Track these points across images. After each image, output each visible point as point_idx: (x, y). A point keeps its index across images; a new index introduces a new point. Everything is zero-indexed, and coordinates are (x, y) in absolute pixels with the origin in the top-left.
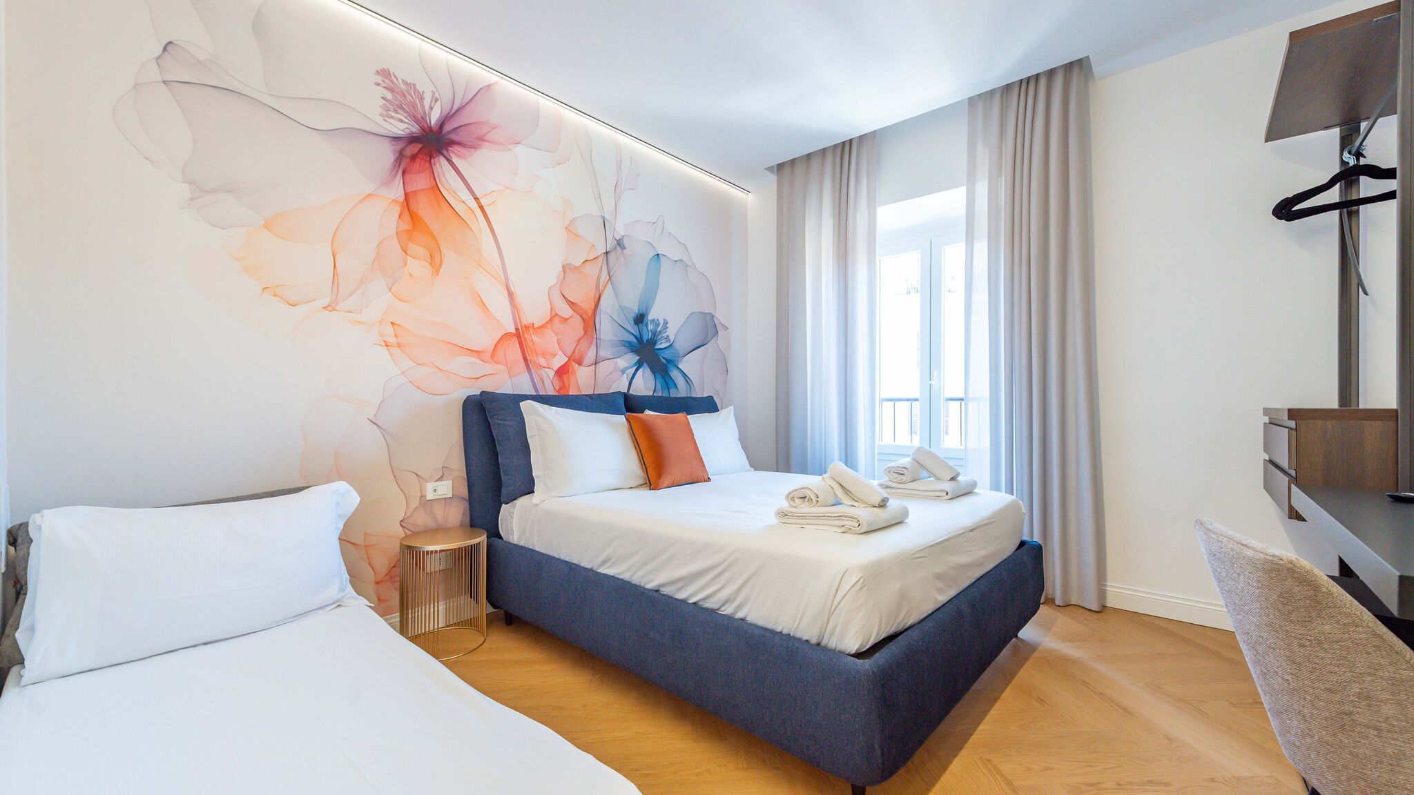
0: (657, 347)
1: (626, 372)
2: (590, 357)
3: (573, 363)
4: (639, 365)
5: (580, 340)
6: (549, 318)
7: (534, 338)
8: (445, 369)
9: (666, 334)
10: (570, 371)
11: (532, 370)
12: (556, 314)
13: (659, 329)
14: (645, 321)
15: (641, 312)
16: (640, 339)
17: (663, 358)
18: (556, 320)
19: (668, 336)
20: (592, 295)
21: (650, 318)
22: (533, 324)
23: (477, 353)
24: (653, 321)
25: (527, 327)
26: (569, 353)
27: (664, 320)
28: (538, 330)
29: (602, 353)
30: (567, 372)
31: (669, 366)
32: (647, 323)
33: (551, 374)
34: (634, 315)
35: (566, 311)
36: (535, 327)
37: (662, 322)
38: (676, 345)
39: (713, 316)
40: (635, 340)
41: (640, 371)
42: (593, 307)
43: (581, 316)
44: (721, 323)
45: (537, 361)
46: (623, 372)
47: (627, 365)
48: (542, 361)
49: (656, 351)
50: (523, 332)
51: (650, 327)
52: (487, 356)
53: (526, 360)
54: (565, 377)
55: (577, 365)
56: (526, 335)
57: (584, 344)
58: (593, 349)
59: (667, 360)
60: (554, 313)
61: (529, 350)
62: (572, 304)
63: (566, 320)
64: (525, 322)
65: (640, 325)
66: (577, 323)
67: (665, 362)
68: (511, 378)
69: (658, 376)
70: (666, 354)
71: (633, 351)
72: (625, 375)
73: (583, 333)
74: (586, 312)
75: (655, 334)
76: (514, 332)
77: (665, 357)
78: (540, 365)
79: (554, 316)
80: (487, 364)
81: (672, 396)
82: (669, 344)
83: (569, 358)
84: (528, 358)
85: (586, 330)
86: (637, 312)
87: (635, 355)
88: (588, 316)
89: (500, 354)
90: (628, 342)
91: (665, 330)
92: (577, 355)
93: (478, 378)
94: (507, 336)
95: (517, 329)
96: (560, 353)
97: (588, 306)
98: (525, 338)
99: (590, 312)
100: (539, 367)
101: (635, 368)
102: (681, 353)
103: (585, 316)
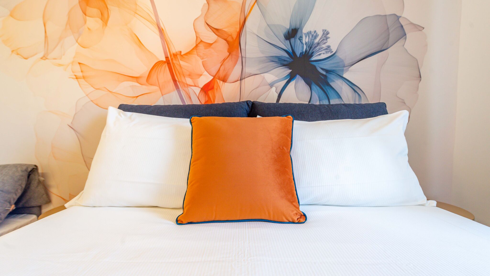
0: (314, 58)
1: (274, 85)
2: (236, 73)
3: (218, 81)
4: (291, 77)
5: (224, 60)
6: (195, 45)
7: (182, 63)
8: (114, 91)
9: (327, 44)
10: (215, 87)
11: (181, 89)
12: (201, 41)
13: (317, 41)
14: (298, 35)
15: (293, 27)
16: (292, 54)
17: (323, 69)
18: (201, 46)
19: (329, 47)
20: (237, 18)
21: (305, 30)
22: (181, 52)
23: (136, 79)
24: (309, 33)
25: (175, 55)
26: (214, 73)
27: (324, 31)
28: (184, 56)
29: (248, 70)
30: (213, 88)
31: (331, 77)
32: (301, 37)
33: (197, 90)
34: (285, 31)
35: (211, 37)
36: (182, 54)
37: (320, 33)
38: (340, 55)
39: (398, 17)
40: (286, 55)
41: (293, 83)
42: (238, 30)
43: (226, 40)
44: (412, 23)
45: (184, 81)
46: (271, 85)
47: (276, 79)
48: (189, 81)
49: (314, 63)
50: (172, 59)
51: (305, 40)
52: (144, 80)
53: (175, 81)
54: (210, 93)
55: (221, 82)
56: (174, 62)
57: (228, 64)
58: (238, 67)
59: (327, 71)
60: (199, 41)
61: (177, 73)
62: (216, 31)
63: (210, 45)
64: (173, 51)
65: (292, 40)
66: (223, 46)
67: (324, 73)
68: (162, 95)
69: (314, 87)
70: (327, 65)
71: (284, 65)
72: (274, 89)
73: (228, 54)
74: (231, 35)
75: (311, 46)
76: (164, 59)
77: (325, 67)
78: (187, 85)
79: (199, 43)
80: (144, 86)
81: (331, 103)
82: (329, 54)
83: (214, 77)
84: (177, 79)
85: (230, 52)
86: (288, 27)
87: (287, 69)
88: (232, 38)
89: (154, 78)
90: (276, 57)
91: (325, 41)
92: (221, 74)
93: (137, 97)
94: (159, 63)
95: (167, 58)
96: (206, 73)
97: (233, 31)
98: (173, 63)
99: (235, 35)
100: (186, 86)
101: (285, 81)
102: (347, 62)
103: (229, 39)
